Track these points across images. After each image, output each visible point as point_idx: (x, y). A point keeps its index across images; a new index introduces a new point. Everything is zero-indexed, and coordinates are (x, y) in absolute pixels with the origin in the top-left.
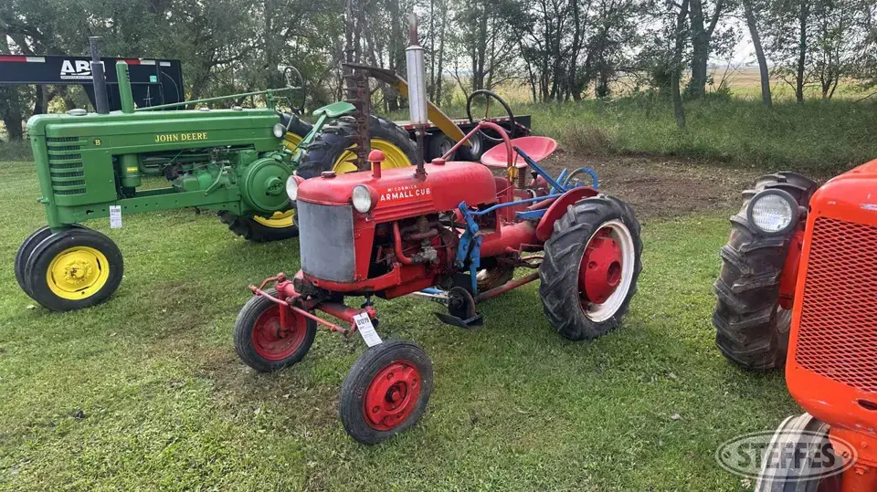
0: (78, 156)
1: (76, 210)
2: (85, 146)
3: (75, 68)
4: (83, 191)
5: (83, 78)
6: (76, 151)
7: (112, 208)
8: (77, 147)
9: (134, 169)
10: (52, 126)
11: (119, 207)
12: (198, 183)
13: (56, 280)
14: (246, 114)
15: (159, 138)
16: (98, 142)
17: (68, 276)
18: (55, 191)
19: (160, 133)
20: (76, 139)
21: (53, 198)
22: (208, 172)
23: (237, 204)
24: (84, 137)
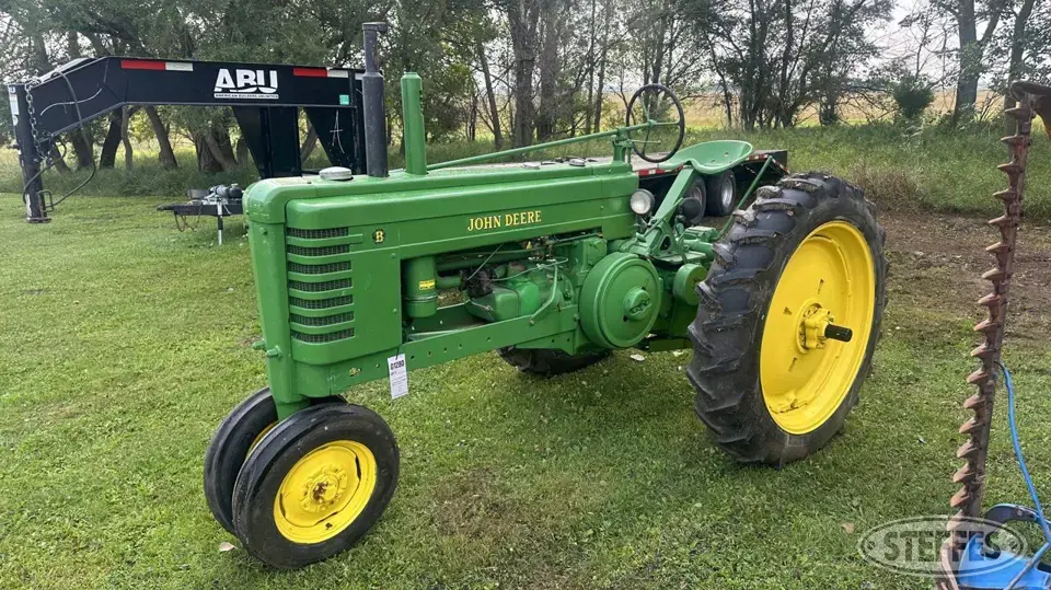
0: (346, 264)
1: (332, 371)
2: (358, 244)
3: (235, 82)
4: (349, 332)
5: (246, 96)
6: (342, 256)
7: (391, 361)
8: (344, 248)
9: (430, 284)
10: (302, 206)
11: (402, 357)
12: (519, 301)
13: (286, 509)
14: (591, 172)
15: (474, 224)
16: (379, 235)
17: (310, 496)
18: (294, 333)
19: (475, 215)
20: (343, 230)
21: (290, 347)
22: (532, 281)
23: (569, 335)
24: (359, 227)
